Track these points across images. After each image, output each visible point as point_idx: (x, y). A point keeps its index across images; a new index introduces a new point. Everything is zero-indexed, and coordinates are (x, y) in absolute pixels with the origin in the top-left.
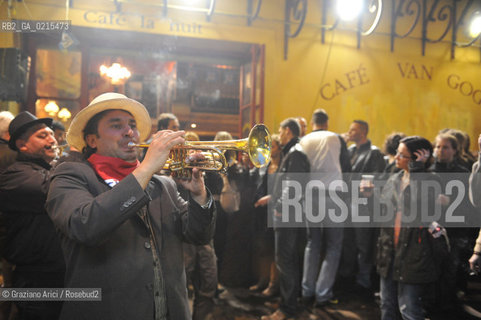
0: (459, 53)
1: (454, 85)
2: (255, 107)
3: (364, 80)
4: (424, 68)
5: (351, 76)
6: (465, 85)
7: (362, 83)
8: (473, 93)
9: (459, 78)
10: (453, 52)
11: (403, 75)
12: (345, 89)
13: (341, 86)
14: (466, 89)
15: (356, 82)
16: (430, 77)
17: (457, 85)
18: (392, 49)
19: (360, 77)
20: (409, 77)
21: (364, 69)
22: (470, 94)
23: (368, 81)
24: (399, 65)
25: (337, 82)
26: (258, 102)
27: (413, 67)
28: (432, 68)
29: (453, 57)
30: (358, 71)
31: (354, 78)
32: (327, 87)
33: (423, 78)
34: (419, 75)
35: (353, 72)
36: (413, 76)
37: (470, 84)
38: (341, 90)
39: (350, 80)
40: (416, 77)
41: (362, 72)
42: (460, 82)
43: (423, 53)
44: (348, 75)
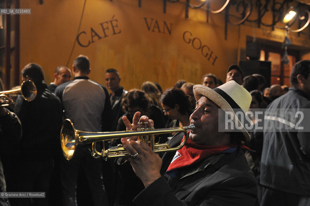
0: (192, 13)
1: (188, 41)
2: (10, 50)
3: (117, 31)
4: (165, 23)
5: (105, 26)
6: (196, 40)
7: (114, 33)
8: (201, 48)
9: (191, 34)
10: (187, 12)
11: (149, 29)
12: (100, 38)
13: (96, 34)
14: (197, 43)
15: (109, 32)
16: (170, 32)
17: (190, 40)
18: (140, 5)
19: (113, 27)
20: (153, 31)
21: (116, 20)
22: (199, 49)
23: (120, 32)
24: (145, 19)
25: (92, 30)
26: (12, 44)
27: (157, 22)
28: (171, 24)
29: (187, 16)
30: (111, 22)
31: (108, 28)
32: (83, 34)
33: (164, 33)
34: (162, 29)
35: (107, 22)
36: (156, 30)
37: (199, 40)
38: (95, 38)
39: (104, 30)
40: (159, 31)
41: (114, 23)
42: (192, 38)
43: (165, 12)
44: (102, 24)
